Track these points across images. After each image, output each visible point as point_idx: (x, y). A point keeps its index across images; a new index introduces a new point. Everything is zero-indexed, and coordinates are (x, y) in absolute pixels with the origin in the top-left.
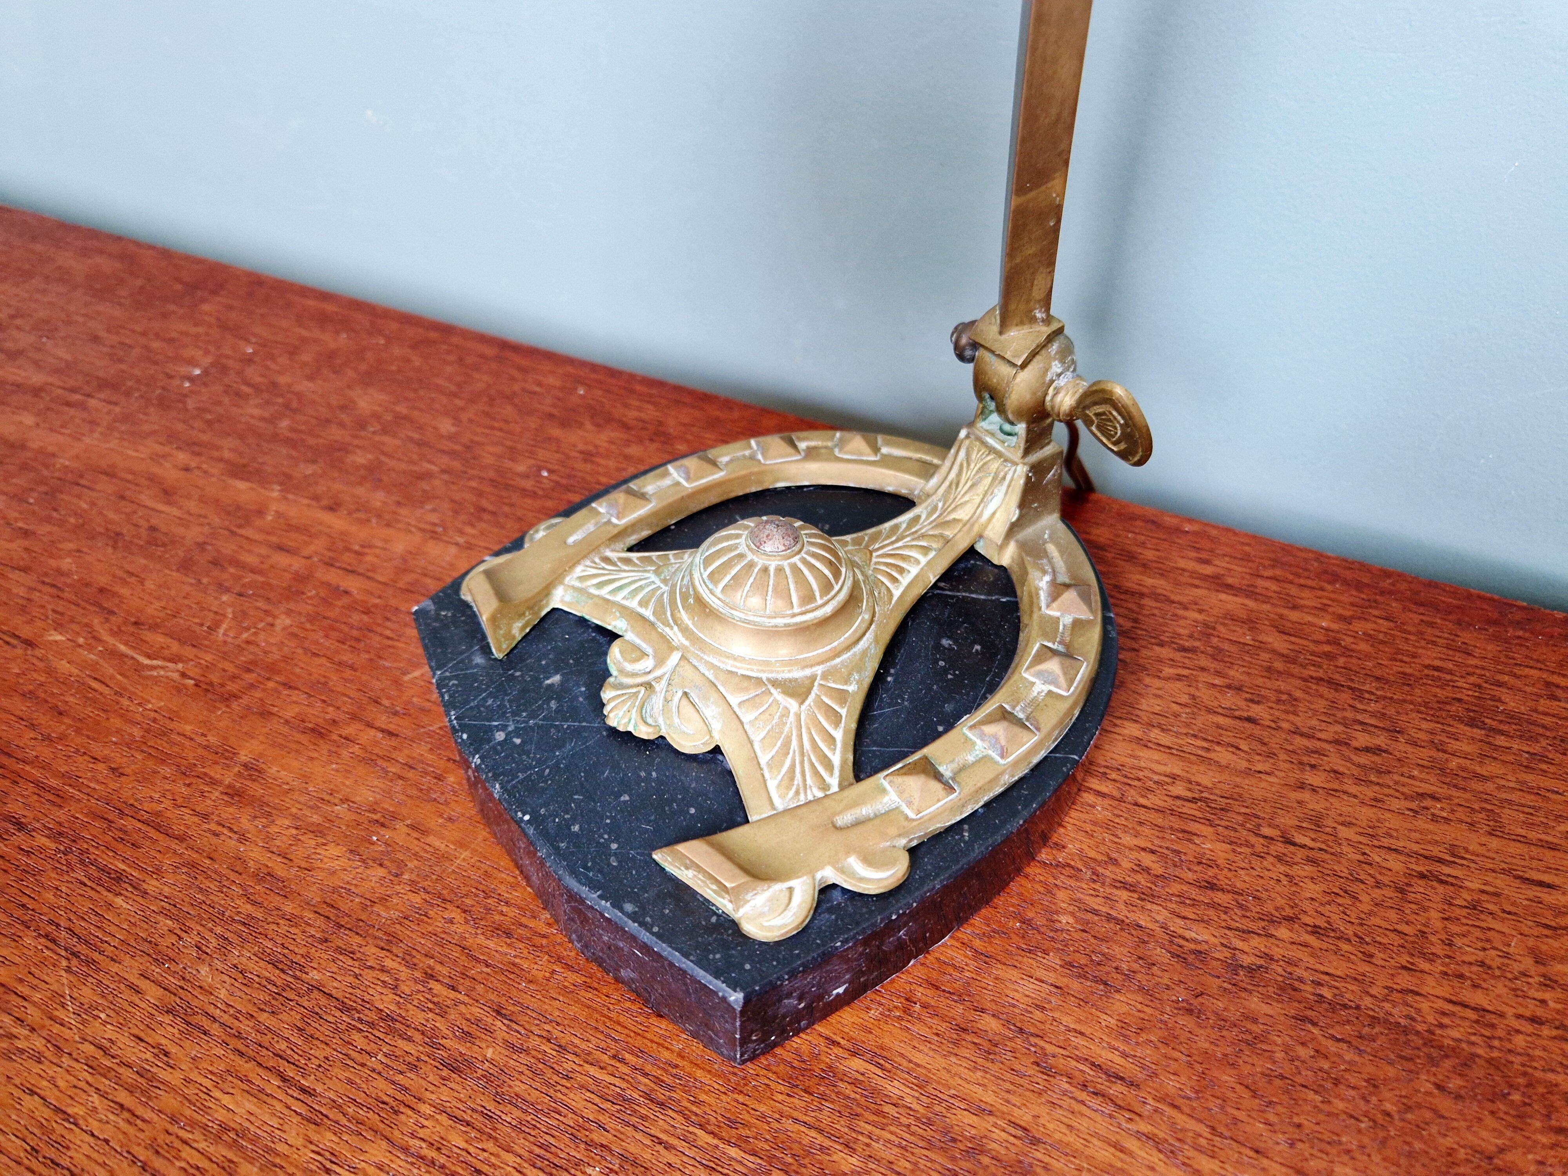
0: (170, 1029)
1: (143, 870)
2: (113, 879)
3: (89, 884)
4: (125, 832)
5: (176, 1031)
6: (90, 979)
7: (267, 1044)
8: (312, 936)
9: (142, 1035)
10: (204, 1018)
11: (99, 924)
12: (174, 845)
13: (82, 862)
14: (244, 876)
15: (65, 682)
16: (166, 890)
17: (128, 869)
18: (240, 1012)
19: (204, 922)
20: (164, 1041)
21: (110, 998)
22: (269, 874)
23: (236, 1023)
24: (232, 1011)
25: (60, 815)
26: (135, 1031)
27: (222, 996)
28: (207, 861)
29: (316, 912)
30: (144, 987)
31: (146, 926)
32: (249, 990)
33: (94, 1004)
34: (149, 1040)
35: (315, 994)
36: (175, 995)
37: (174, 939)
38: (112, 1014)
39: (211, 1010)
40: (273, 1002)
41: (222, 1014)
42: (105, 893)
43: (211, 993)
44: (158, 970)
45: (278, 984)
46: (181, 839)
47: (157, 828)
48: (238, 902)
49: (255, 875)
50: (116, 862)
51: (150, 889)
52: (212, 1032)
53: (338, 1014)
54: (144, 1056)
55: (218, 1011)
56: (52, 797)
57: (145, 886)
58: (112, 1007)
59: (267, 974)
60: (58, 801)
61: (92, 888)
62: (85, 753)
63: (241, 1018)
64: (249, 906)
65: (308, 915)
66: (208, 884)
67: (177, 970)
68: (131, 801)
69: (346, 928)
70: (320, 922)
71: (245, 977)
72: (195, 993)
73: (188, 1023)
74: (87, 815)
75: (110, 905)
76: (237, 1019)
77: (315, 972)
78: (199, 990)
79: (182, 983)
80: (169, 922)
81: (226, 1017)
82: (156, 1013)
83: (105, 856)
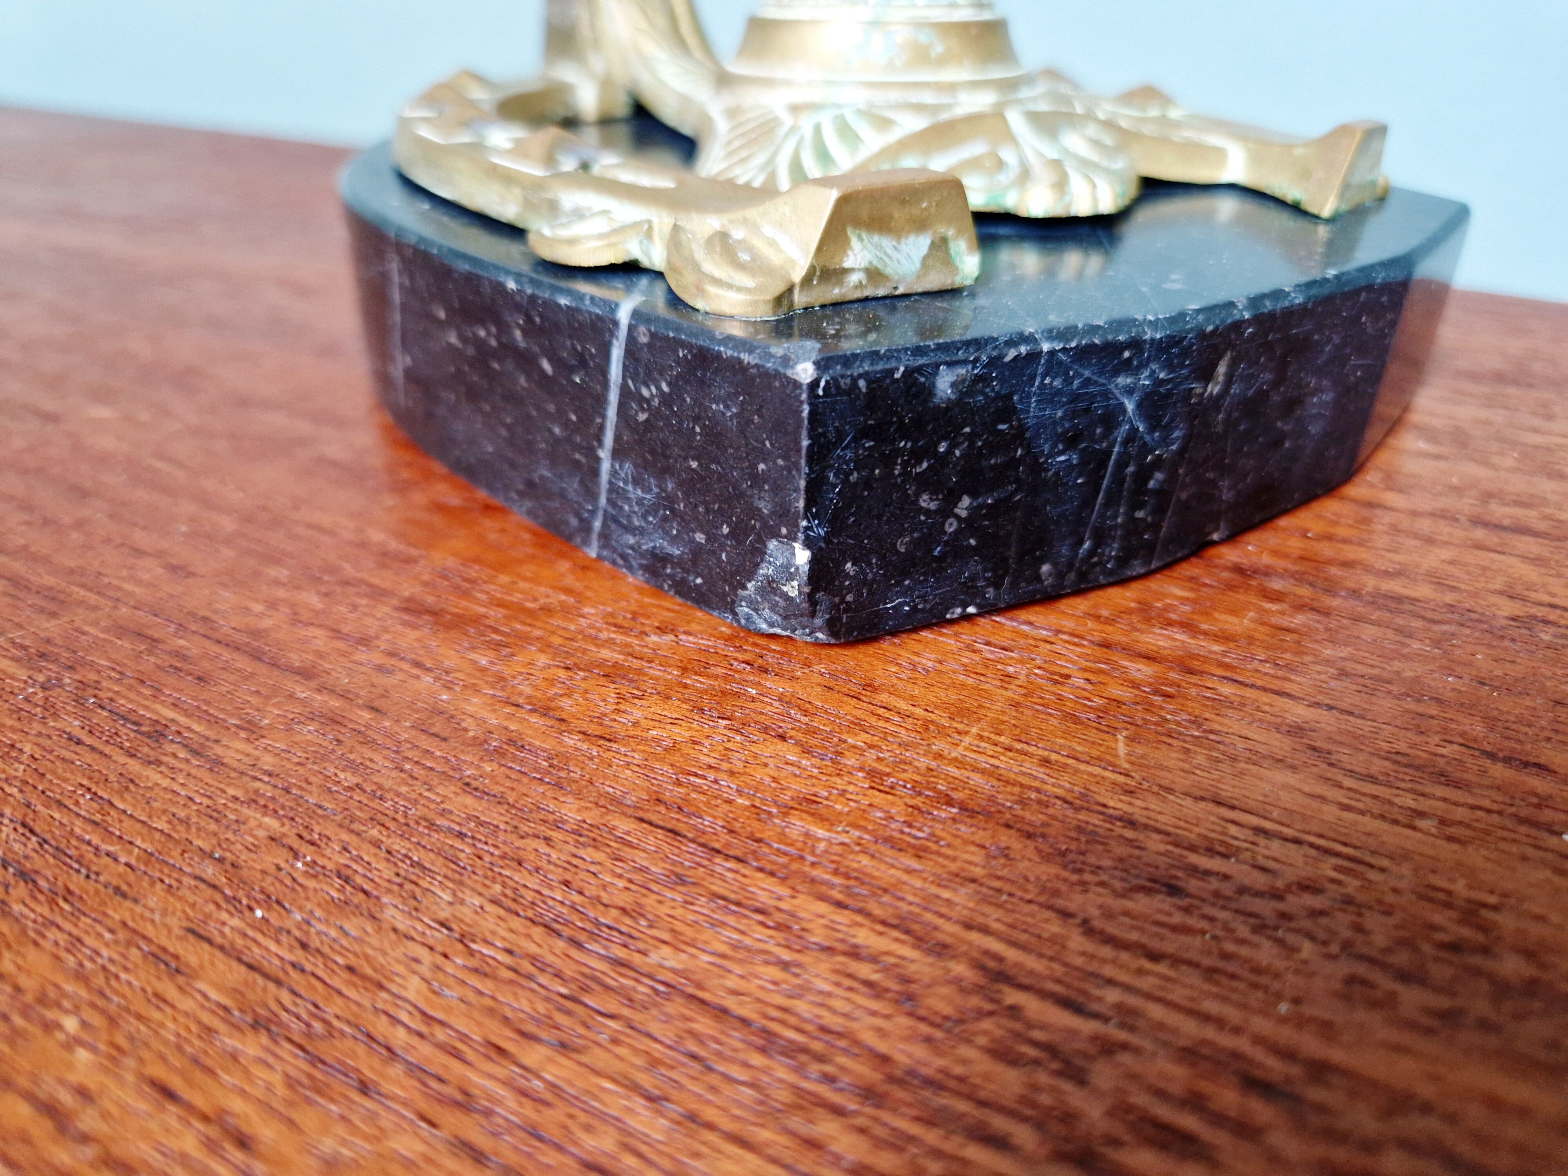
0: (259, 1072)
1: (213, 721)
2: (149, 735)
3: (88, 740)
4: (185, 658)
5: (276, 1079)
6: (52, 934)
7: (553, 1133)
8: (643, 870)
9: (176, 1083)
10: (361, 1049)
11: (98, 817)
12: (292, 685)
13: (79, 701)
14: (453, 743)
15: (103, 460)
16: (268, 761)
17: (182, 720)
18: (464, 1038)
19: (356, 826)
20: (237, 1105)
21: (99, 980)
22: (511, 742)
23: (456, 1066)
24: (441, 1035)
25: (50, 627)
26: (157, 1071)
27: (411, 995)
28: (367, 715)
29: (642, 820)
30: (193, 960)
31: (213, 826)
32: (486, 986)
33: (52, 993)
34: (198, 1101)
35: (676, 1007)
36: (278, 983)
37: (281, 857)
38: (96, 1020)
39: (381, 1027)
40: (561, 1019)
41: (415, 1041)
42: (122, 759)
43: (381, 987)
44: (235, 922)
45: (568, 972)
46: (306, 674)
47: (257, 656)
48: (440, 790)
49: (479, 743)
50: (158, 707)
51: (230, 757)
52: (387, 1087)
53: (757, 1060)
54: (175, 1144)
55: (401, 1032)
56: (39, 601)
57: (219, 750)
58: (100, 1002)
59: (533, 948)
60: (52, 606)
61: (93, 749)
62: (122, 544)
63: (470, 1055)
64: (469, 800)
65: (623, 825)
66: (368, 754)
67: (288, 924)
68: (206, 613)
69: (728, 857)
70: (653, 840)
71: (471, 953)
72: (336, 982)
73: (316, 1060)
74: (106, 630)
75: (129, 781)
76: (457, 1055)
77: (666, 950)
78: (346, 975)
79: (298, 956)
80: (270, 821)
81: (425, 1049)
82: (221, 1027)
83: (132, 695)
